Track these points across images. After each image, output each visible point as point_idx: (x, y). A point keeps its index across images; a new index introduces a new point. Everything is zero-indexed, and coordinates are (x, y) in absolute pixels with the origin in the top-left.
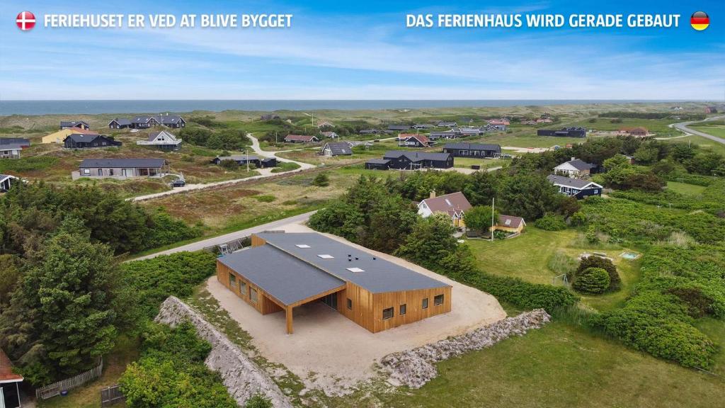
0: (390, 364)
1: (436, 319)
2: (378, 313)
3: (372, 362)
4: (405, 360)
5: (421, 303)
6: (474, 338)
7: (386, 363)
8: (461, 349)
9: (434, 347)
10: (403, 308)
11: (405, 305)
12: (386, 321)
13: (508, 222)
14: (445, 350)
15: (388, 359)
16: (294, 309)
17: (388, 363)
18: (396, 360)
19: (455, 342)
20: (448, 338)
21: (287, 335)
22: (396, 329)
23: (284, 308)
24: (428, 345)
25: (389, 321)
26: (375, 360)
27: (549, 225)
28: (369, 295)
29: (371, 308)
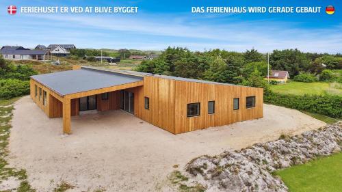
0: (201, 172)
1: (249, 123)
2: (182, 109)
3: (172, 170)
4: (228, 166)
5: (231, 102)
6: (315, 140)
7: (194, 170)
8: (304, 154)
9: (267, 149)
10: (212, 105)
11: (214, 102)
12: (191, 119)
13: (276, 75)
14: (283, 153)
15: (199, 163)
16: (73, 101)
17: (198, 170)
18: (211, 166)
19: (293, 143)
20: (283, 137)
21: (63, 136)
22: (204, 131)
23: (61, 100)
24: (256, 145)
25: (195, 119)
26: (176, 166)
27: (306, 79)
28: (169, 84)
29: (172, 101)
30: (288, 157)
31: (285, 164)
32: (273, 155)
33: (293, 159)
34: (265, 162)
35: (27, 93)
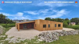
3: (36, 36)
6: (72, 32)
8: (67, 34)
11: (50, 25)
12: (44, 28)
13: (72, 23)
17: (40, 35)
19: (65, 32)
28: (39, 20)
30: (63, 34)
31: (62, 35)
32: (59, 34)
33: (64, 35)
34: (57, 34)
35: (15, 26)
